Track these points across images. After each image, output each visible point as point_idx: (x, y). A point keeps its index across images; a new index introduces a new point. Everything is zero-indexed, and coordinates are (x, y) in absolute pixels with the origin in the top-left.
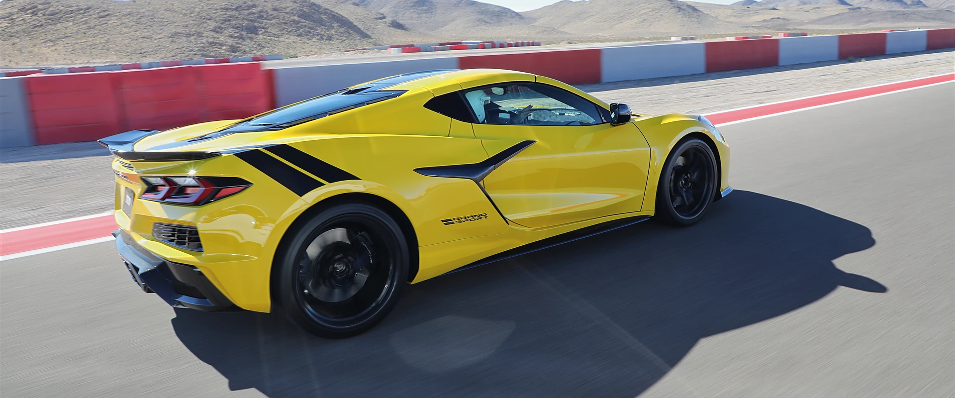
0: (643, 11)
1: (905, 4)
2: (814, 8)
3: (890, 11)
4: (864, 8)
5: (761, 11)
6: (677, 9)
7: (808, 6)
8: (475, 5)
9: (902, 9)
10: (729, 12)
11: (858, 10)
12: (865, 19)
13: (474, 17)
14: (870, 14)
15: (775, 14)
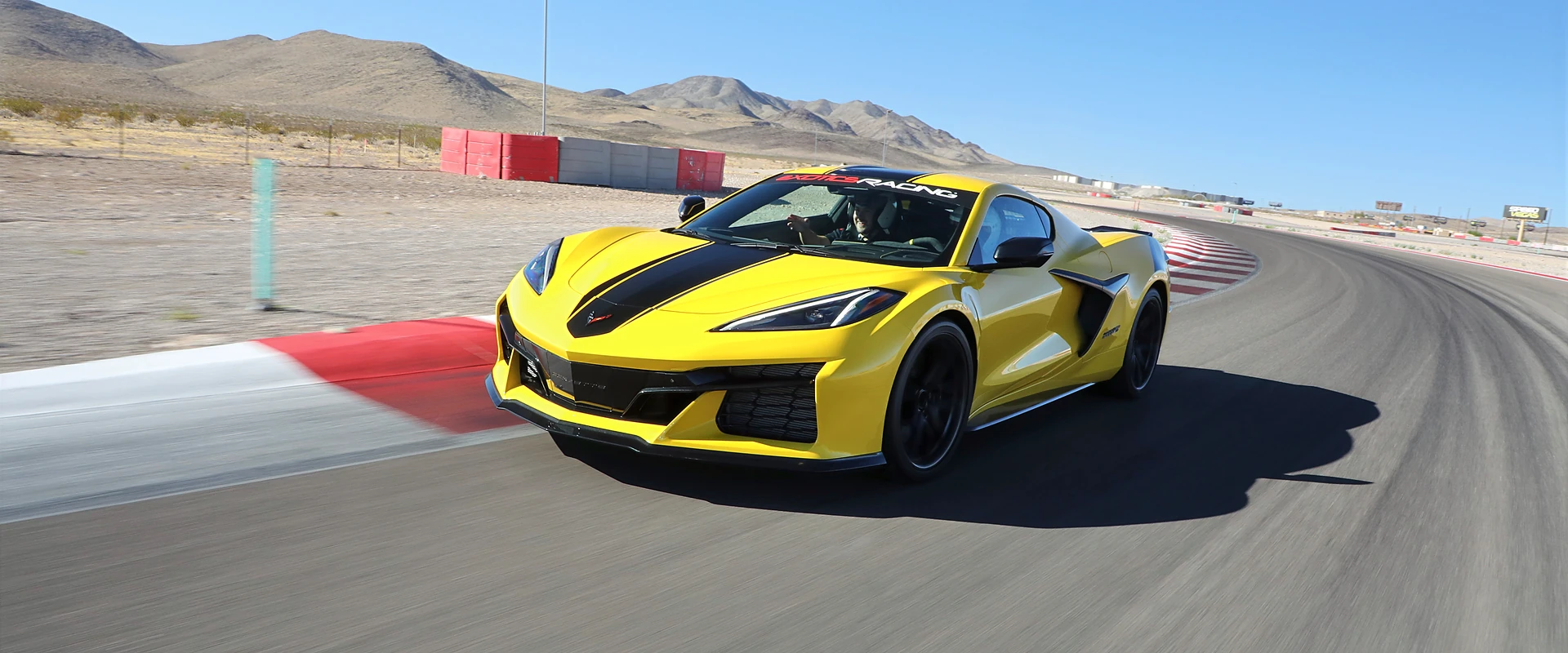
0: (378, 72)
1: (830, 127)
2: (704, 115)
3: (808, 134)
4: (774, 124)
5: (621, 108)
6: (447, 78)
7: (696, 110)
8: (32, 11)
9: (825, 133)
10: (571, 102)
11: (765, 126)
12: (772, 141)
13: (15, 35)
14: (780, 133)
15: (643, 115)
